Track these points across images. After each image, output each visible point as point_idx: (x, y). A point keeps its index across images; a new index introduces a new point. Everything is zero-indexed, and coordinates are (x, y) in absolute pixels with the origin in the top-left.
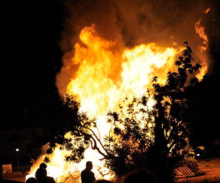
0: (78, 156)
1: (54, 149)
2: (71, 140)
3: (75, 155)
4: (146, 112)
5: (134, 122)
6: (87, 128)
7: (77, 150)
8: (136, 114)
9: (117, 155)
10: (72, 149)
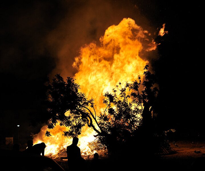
0: (75, 132)
1: (55, 125)
2: (69, 117)
3: (73, 131)
4: (136, 96)
5: (125, 105)
6: (85, 107)
7: (75, 127)
8: (128, 98)
9: (109, 133)
10: (70, 125)
